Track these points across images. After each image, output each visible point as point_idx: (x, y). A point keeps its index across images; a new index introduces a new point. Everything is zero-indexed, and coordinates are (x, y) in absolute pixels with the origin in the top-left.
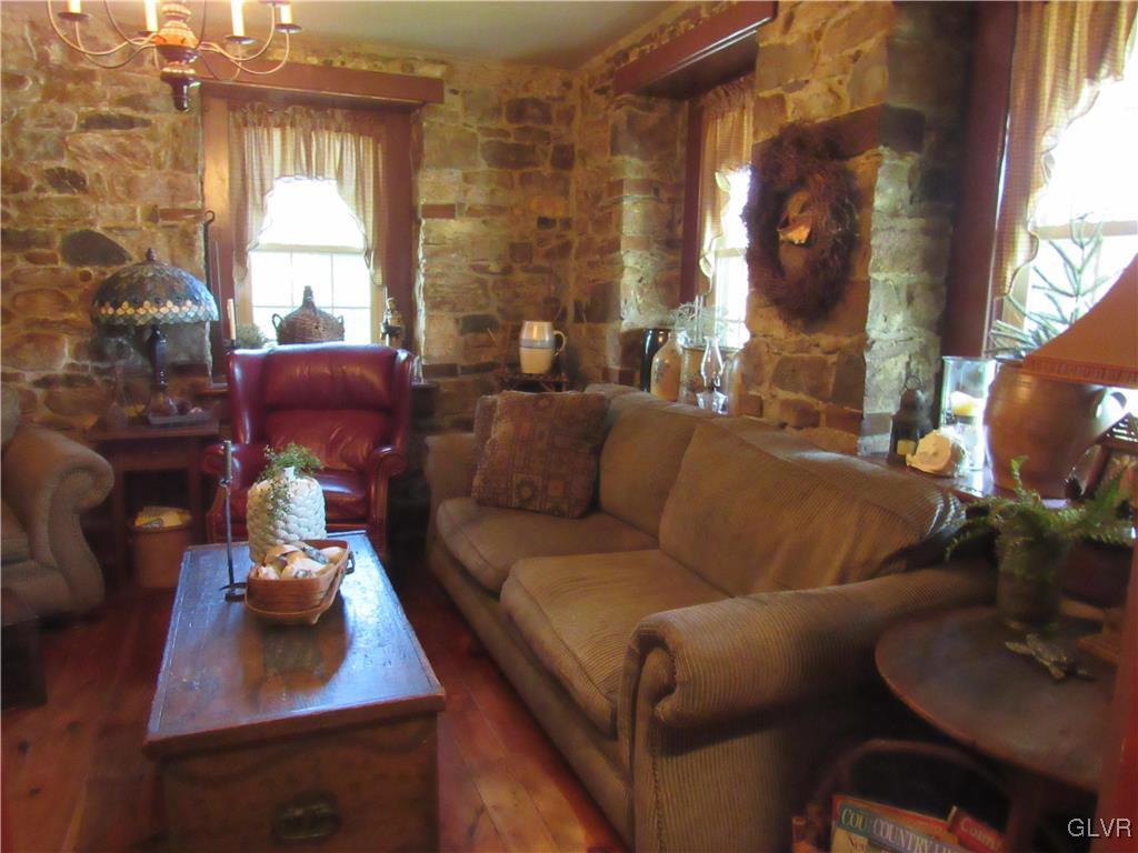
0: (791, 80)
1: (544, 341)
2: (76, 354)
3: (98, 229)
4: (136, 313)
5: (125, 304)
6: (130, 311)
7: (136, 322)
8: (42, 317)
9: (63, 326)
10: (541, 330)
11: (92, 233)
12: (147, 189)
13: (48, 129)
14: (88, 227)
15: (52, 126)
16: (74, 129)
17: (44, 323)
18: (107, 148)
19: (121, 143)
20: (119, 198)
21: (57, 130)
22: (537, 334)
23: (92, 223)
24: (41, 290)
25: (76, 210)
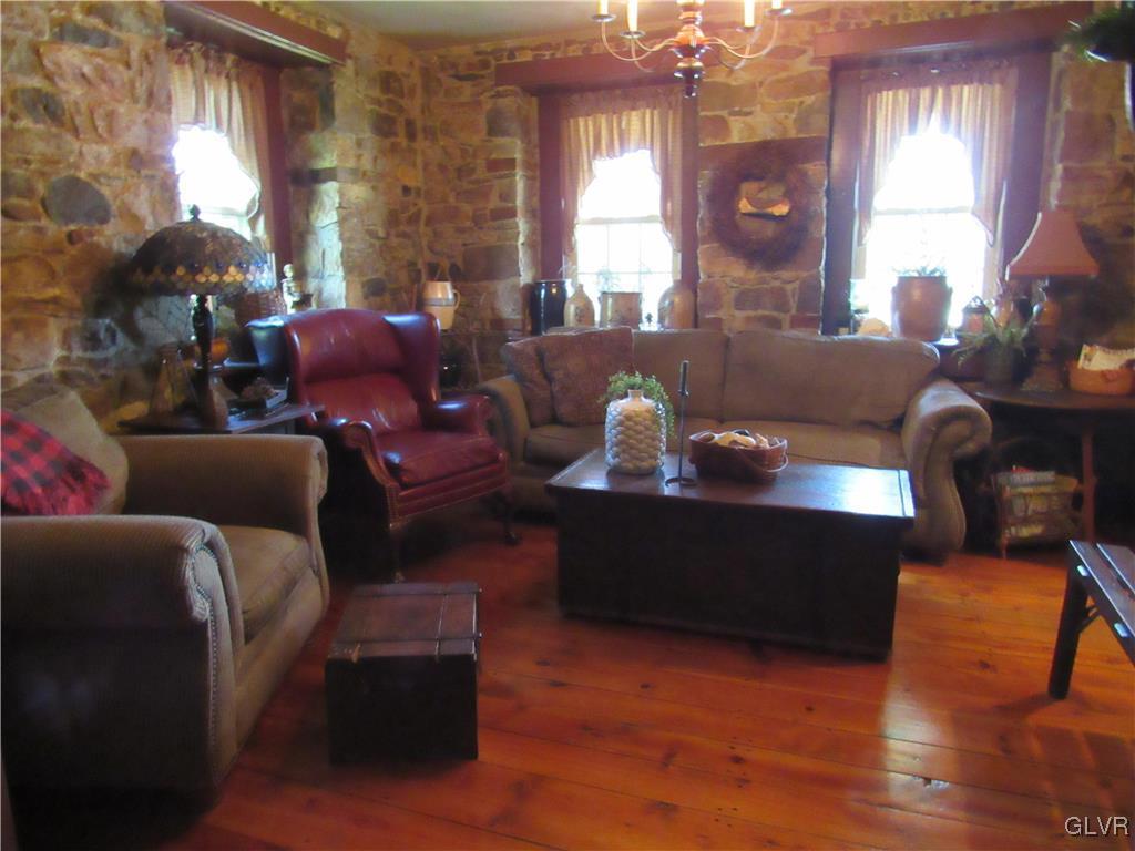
0: (737, 109)
1: (448, 299)
2: (66, 342)
3: (82, 175)
4: (245, 279)
5: (232, 269)
6: (239, 278)
7: (246, 289)
8: (24, 295)
9: (51, 307)
10: (444, 289)
11: (78, 179)
12: (128, 128)
13: (18, 32)
14: (72, 172)
15: (23, 28)
16: (46, 38)
17: (30, 304)
18: (86, 69)
19: (98, 65)
20: (100, 136)
21: (30, 34)
22: (442, 294)
23: (77, 167)
24: (25, 257)
25: (59, 148)
